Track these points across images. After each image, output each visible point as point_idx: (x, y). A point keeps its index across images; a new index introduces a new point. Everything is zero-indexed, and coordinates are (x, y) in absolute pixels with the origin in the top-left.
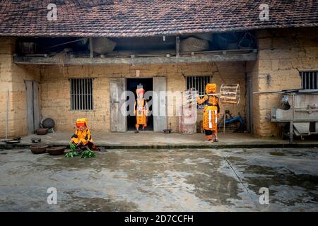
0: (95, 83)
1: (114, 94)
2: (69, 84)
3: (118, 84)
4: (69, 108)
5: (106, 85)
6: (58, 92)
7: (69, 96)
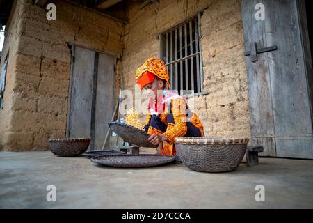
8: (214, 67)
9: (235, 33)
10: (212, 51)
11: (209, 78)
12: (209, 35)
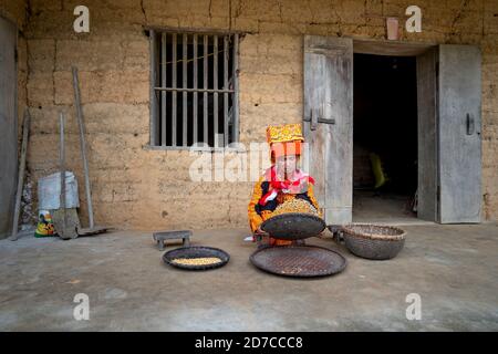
0: (246, 51)
1: (317, 92)
2: (145, 46)
3: (328, 58)
4: (145, 138)
5: (286, 60)
6: (99, 74)
7: (144, 92)
8: (257, 119)
9: (288, 86)
10: (256, 97)
11: (249, 131)
12: (253, 73)
